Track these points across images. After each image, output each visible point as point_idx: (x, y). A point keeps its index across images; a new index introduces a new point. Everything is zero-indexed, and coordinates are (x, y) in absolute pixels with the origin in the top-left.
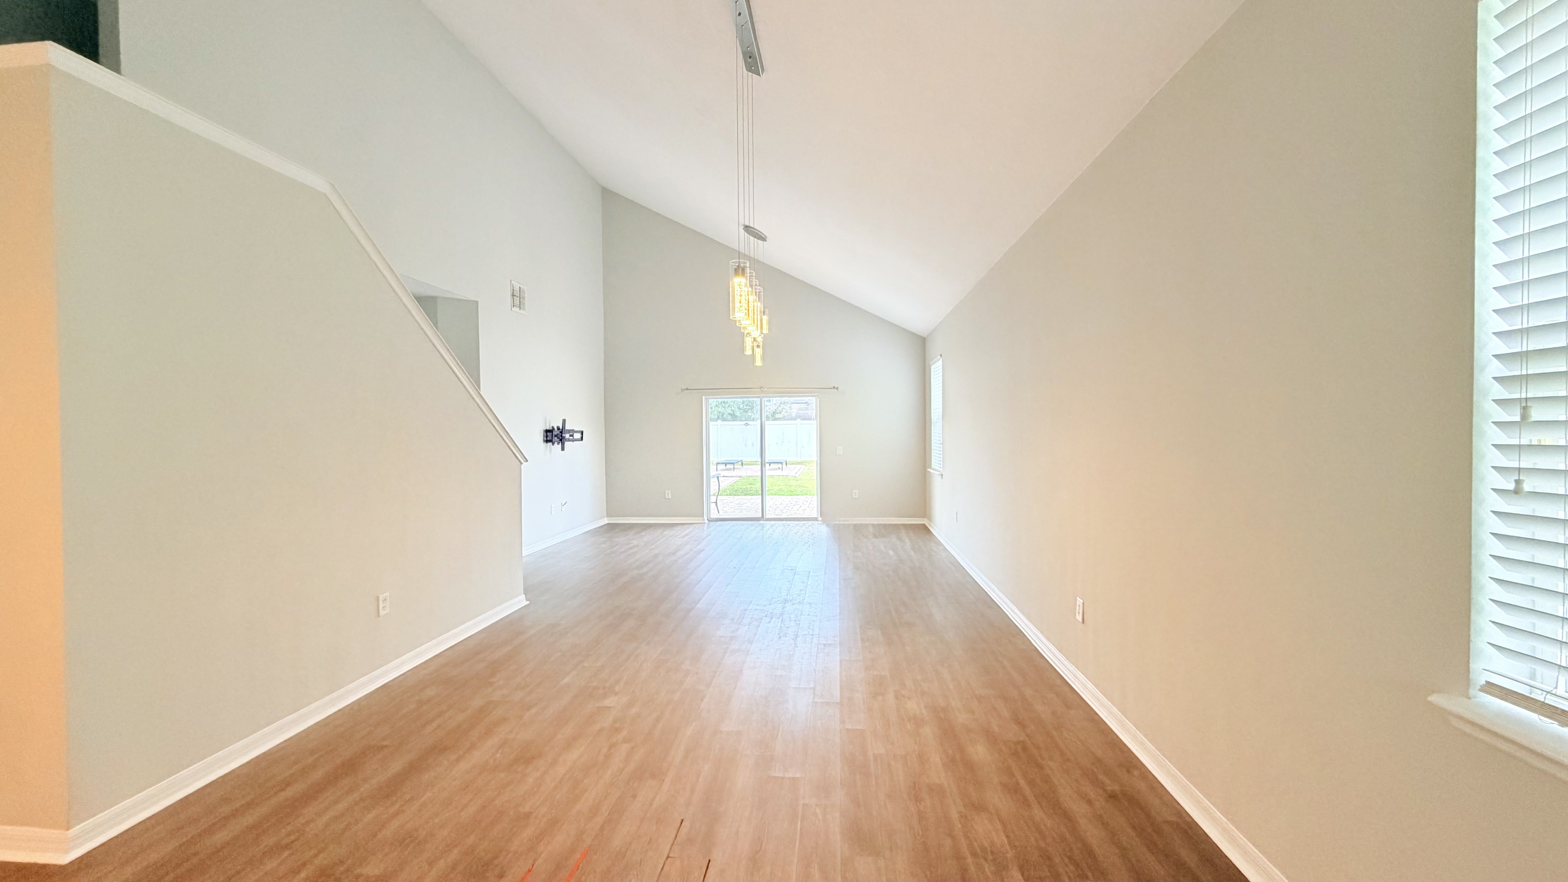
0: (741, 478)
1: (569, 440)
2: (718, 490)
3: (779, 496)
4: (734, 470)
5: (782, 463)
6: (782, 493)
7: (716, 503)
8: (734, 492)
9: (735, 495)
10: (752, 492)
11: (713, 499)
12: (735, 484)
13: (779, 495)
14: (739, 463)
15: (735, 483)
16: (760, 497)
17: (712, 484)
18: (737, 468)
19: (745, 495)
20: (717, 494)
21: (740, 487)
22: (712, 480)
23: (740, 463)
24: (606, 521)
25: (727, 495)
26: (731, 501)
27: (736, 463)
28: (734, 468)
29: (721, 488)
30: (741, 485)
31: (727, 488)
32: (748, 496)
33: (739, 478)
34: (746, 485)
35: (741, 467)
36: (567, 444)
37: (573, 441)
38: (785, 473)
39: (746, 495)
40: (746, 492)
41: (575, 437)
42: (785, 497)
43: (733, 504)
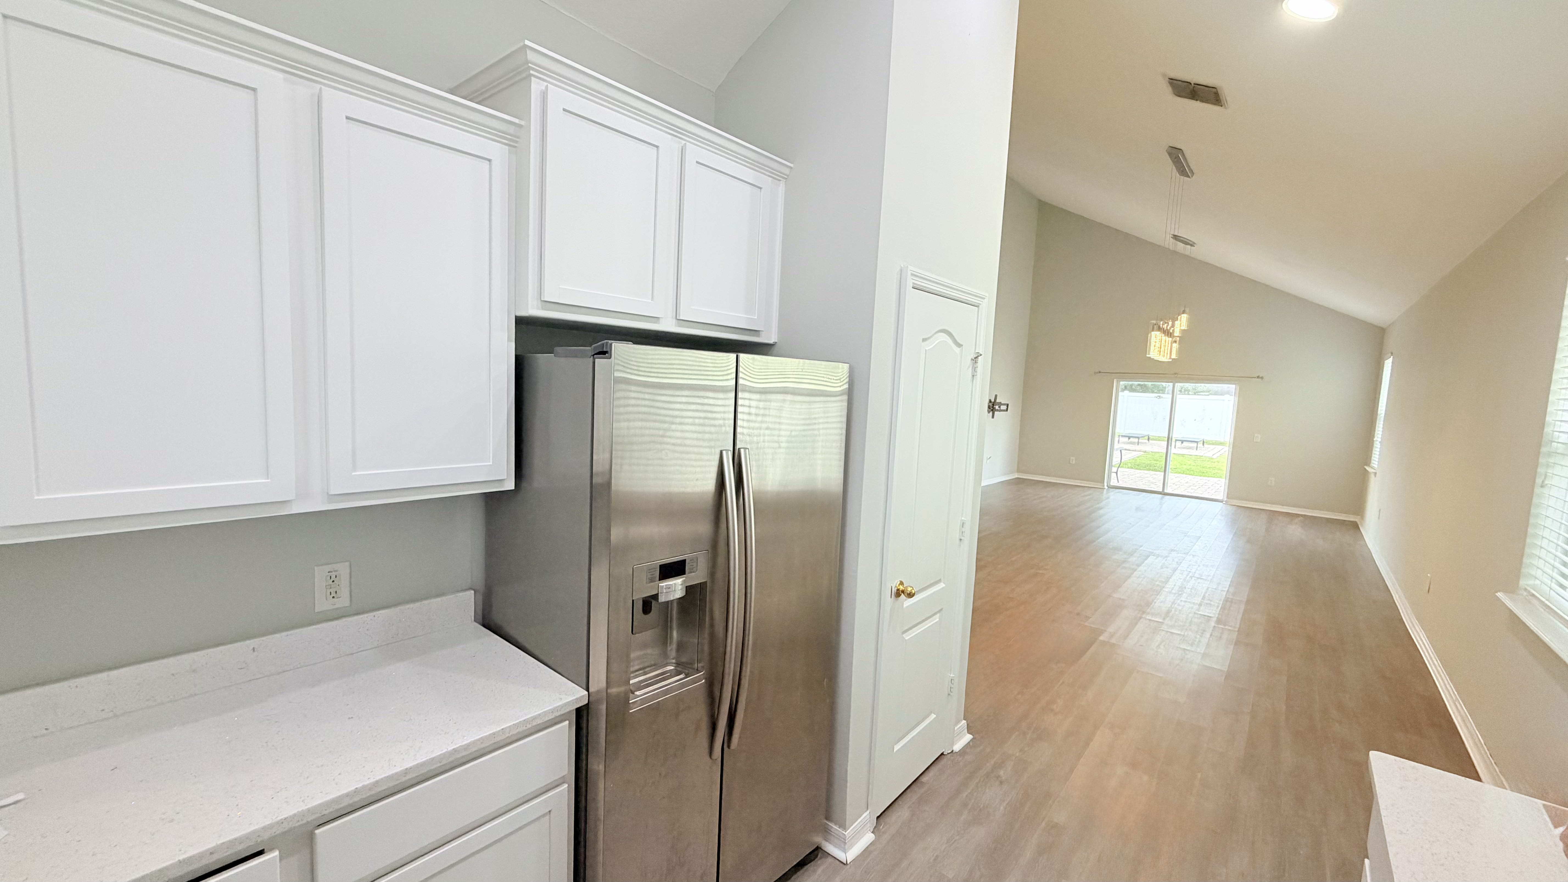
0: (1145, 453)
1: (998, 410)
2: (1119, 462)
3: (1186, 476)
4: (1138, 445)
5: (1197, 442)
6: (1192, 472)
7: (1117, 473)
8: (1137, 466)
9: (1137, 469)
10: (1156, 468)
11: (1114, 469)
12: (1138, 459)
13: (1186, 474)
14: (1145, 437)
15: (1138, 457)
16: (1163, 473)
17: (1115, 456)
18: (1142, 443)
19: (1147, 470)
20: (1118, 466)
21: (1144, 462)
22: (1115, 452)
23: (1147, 437)
24: (1016, 476)
25: (1128, 468)
26: (1131, 474)
27: (1142, 437)
28: (1138, 443)
29: (1122, 461)
30: (1144, 460)
31: (1128, 461)
32: (1151, 471)
33: (1143, 453)
34: (1150, 461)
35: (1147, 441)
36: (996, 413)
37: (1000, 411)
38: (1198, 453)
39: (1149, 470)
40: (1149, 467)
41: (1001, 409)
42: (1194, 477)
43: (1133, 476)
